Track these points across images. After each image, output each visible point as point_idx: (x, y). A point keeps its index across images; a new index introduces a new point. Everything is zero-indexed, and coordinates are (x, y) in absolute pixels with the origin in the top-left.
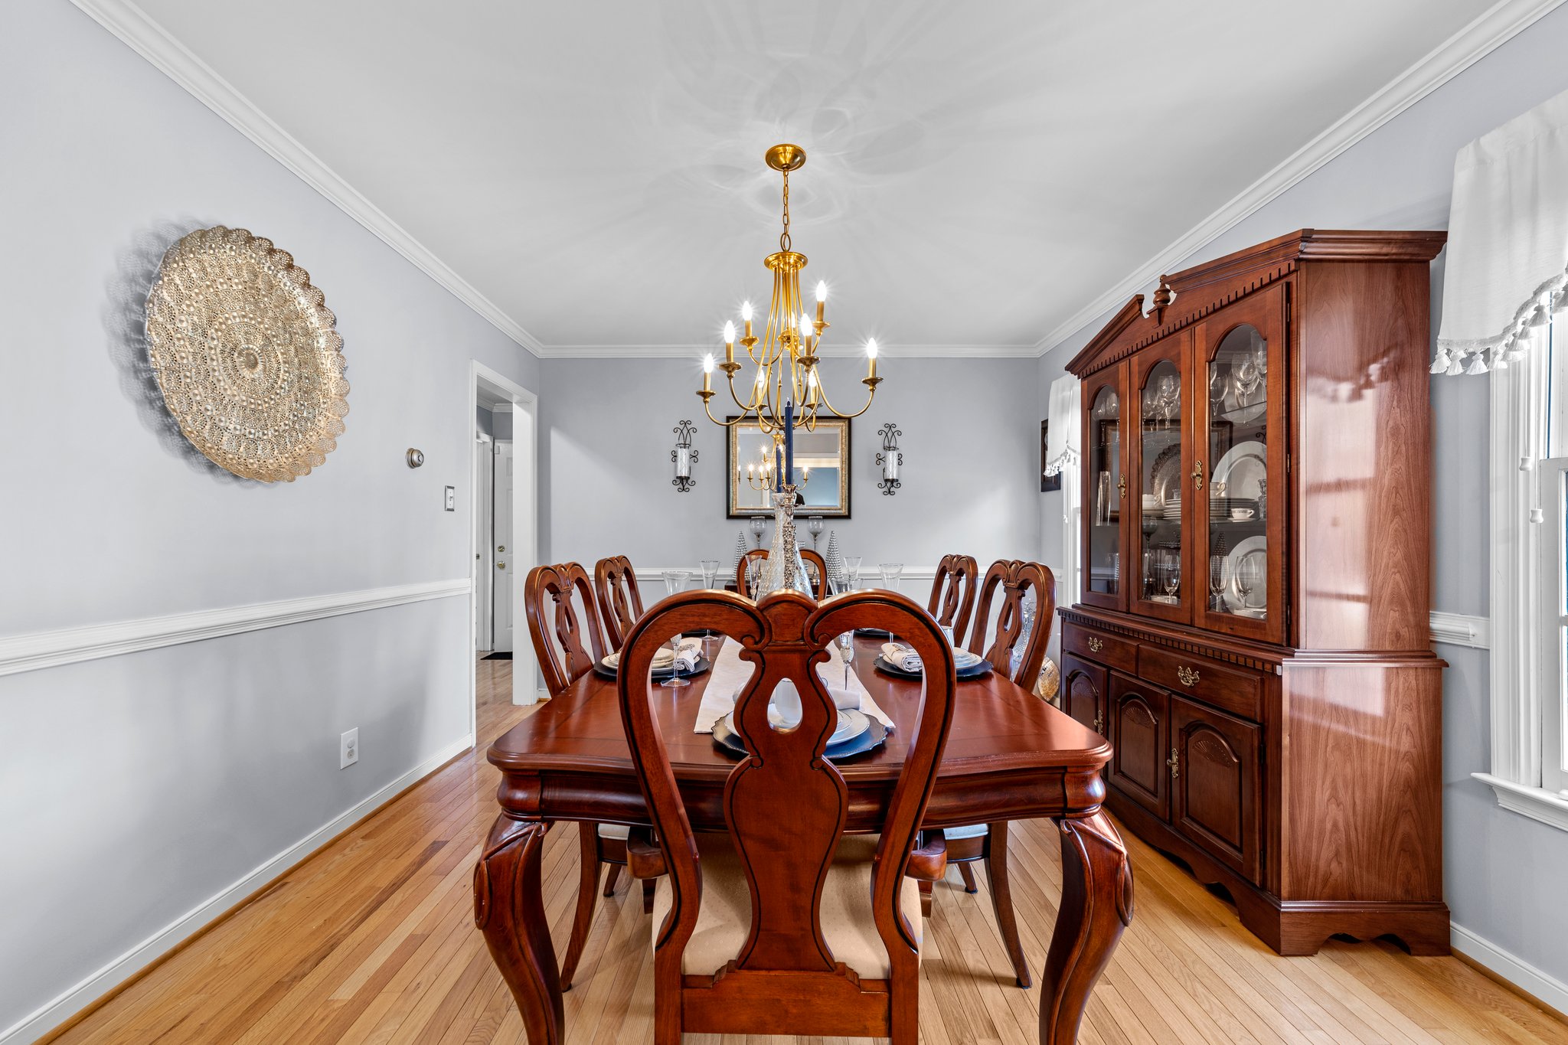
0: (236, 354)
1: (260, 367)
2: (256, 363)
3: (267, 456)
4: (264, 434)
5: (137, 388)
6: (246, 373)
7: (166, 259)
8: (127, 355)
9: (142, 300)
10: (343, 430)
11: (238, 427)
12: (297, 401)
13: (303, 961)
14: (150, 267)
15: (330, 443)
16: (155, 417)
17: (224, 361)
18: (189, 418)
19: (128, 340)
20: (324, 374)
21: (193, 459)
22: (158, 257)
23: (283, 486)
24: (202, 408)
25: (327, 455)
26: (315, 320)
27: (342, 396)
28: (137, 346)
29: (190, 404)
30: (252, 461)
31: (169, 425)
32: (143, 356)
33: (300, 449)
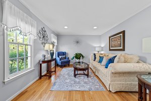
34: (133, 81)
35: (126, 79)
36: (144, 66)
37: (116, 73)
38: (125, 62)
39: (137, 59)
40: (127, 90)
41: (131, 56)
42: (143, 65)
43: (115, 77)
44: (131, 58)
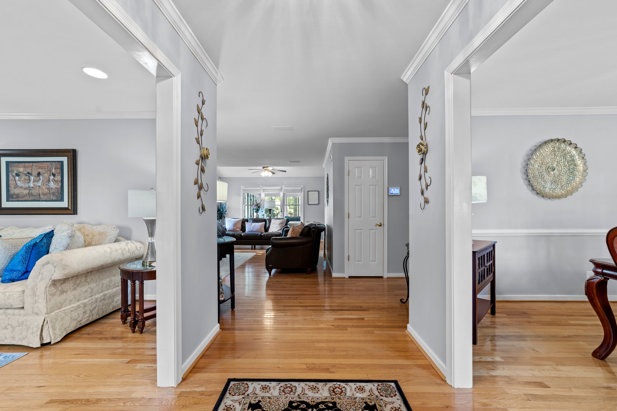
0: (549, 169)
1: (556, 170)
2: (555, 169)
3: (558, 191)
4: (557, 186)
5: (527, 182)
6: (552, 173)
7: (532, 154)
8: (525, 176)
9: (527, 165)
10: (586, 180)
11: (550, 186)
12: (568, 176)
13: (564, 314)
14: (529, 157)
15: (580, 185)
16: (530, 188)
17: (546, 171)
18: (534, 183)
19: (525, 173)
20: (578, 165)
21: (539, 195)
22: (530, 154)
23: (563, 199)
24: (541, 184)
25: (579, 189)
26: (574, 152)
27: (585, 171)
28: (527, 174)
29: (538, 183)
30: (554, 194)
31: (533, 189)
32: (527, 176)
33: (569, 188)
34: (108, 287)
35: (92, 289)
36: (129, 246)
37: (65, 280)
38: (87, 244)
39: (114, 233)
40: (95, 317)
41: (101, 229)
42: (127, 244)
43: (62, 292)
44: (101, 234)
